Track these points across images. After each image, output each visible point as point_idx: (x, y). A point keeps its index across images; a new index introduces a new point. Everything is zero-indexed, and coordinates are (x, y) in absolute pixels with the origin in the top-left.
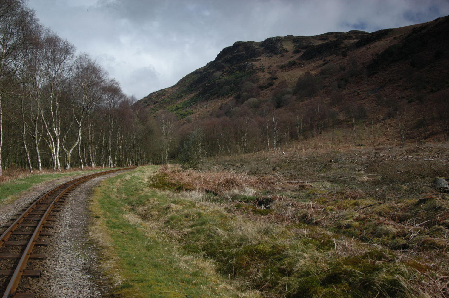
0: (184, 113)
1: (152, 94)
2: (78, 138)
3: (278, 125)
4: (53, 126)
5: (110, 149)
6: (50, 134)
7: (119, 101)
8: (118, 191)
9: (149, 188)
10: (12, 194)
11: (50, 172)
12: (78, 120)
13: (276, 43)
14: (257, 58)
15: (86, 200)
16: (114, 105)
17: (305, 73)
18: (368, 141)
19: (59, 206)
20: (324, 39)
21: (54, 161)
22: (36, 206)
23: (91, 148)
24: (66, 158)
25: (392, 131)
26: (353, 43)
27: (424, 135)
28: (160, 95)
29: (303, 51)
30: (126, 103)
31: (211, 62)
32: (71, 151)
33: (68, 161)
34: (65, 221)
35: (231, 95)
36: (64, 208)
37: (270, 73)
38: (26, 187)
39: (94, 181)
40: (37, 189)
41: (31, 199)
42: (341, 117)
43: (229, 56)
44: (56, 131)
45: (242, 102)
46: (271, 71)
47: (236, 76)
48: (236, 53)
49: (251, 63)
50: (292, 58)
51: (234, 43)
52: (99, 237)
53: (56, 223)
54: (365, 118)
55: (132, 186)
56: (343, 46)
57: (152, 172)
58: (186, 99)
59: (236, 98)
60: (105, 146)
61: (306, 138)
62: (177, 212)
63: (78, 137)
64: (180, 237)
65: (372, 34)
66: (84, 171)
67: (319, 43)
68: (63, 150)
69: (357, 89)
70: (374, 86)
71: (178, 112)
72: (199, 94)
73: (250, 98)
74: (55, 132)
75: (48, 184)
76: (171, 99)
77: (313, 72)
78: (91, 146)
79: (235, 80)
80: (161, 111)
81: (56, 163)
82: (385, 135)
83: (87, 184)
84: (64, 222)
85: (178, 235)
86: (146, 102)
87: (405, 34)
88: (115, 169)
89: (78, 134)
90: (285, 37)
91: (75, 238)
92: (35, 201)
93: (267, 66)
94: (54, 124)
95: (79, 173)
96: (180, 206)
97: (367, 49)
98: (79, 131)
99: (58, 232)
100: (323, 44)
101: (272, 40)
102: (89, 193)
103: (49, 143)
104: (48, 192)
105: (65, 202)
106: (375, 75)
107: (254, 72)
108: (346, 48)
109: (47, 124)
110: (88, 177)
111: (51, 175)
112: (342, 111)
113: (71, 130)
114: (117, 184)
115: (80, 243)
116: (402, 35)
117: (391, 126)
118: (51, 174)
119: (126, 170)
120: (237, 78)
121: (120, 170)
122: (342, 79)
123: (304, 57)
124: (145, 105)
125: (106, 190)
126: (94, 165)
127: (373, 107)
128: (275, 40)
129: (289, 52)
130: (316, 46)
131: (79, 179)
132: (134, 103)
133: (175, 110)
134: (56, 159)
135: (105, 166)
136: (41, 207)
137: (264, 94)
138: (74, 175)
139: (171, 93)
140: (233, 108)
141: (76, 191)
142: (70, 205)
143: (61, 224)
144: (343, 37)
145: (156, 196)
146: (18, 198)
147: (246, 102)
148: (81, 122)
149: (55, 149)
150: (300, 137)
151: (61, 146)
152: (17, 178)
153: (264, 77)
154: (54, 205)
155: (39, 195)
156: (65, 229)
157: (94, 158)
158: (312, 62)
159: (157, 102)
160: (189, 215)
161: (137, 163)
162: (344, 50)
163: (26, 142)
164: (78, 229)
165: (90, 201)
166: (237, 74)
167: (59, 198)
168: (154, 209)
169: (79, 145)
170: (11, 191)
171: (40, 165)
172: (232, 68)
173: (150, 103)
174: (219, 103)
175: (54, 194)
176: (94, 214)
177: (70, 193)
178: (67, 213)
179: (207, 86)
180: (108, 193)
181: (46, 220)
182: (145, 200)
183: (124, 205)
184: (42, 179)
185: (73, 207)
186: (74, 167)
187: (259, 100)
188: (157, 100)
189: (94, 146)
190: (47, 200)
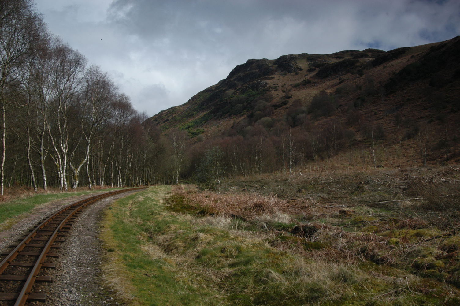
0: (195, 132)
1: (162, 112)
3: (294, 144)
4: (60, 142)
5: (120, 168)
6: (56, 150)
7: (129, 118)
8: (131, 215)
9: (166, 211)
10: (11, 217)
11: (56, 191)
12: (87, 136)
13: (289, 61)
14: (270, 77)
15: (97, 225)
16: (125, 121)
17: (320, 92)
18: (386, 162)
19: (64, 234)
20: (340, 58)
21: (61, 179)
22: (36, 234)
23: (100, 166)
24: (74, 176)
25: (411, 152)
26: (369, 62)
27: (445, 156)
28: (170, 113)
29: (318, 69)
30: (136, 120)
31: (223, 80)
32: (79, 169)
33: (75, 179)
34: (71, 256)
35: (244, 114)
36: (70, 236)
37: (284, 91)
38: (27, 209)
39: (104, 202)
40: (40, 212)
41: (32, 224)
42: (358, 137)
43: (241, 74)
44: (63, 147)
45: (256, 121)
46: (285, 90)
47: (249, 94)
48: (249, 71)
49: (264, 81)
50: (306, 77)
51: (247, 60)
52: (117, 284)
53: (59, 260)
54: (383, 138)
55: (146, 208)
56: (358, 64)
57: (165, 192)
58: (197, 118)
59: (248, 117)
60: (114, 165)
61: (322, 159)
62: (208, 243)
63: (86, 154)
64: (219, 280)
65: (388, 52)
66: (92, 190)
67: (334, 61)
68: (70, 168)
69: (373, 109)
70: (391, 105)
71: (189, 131)
72: (211, 113)
73: (264, 116)
74: (62, 148)
75: (52, 205)
76: (182, 117)
77: (328, 91)
78: (100, 164)
79: (248, 99)
80: (171, 129)
81: (62, 182)
82: (405, 156)
83: (95, 206)
84: (70, 258)
85: (216, 277)
86: (156, 120)
87: (423, 53)
88: (125, 188)
89: (87, 151)
90: (299, 55)
91: (84, 284)
92: (35, 227)
93: (280, 84)
94: (61, 140)
95: (87, 193)
96: (210, 236)
97: (384, 68)
98: (87, 148)
99: (61, 275)
100: (338, 62)
101: (286, 58)
102: (99, 216)
103: (56, 160)
104: (52, 215)
105: (71, 228)
106: (393, 94)
107: (268, 90)
108: (362, 66)
109: (54, 140)
110: (97, 197)
111: (56, 195)
112: (358, 131)
113: (79, 147)
114: (129, 205)
115: (91, 294)
116: (420, 54)
117: (411, 147)
118: (57, 193)
119: (137, 190)
120: (250, 97)
121: (131, 190)
122: (358, 99)
123: (318, 76)
124: (155, 123)
125: (118, 214)
126: (102, 185)
127: (391, 127)
128: (289, 58)
129: (303, 71)
130: (331, 64)
131: (87, 199)
132: (145, 119)
133: (186, 129)
134: (62, 177)
135: (114, 185)
136: (42, 236)
137: (278, 113)
138: (82, 194)
139: (182, 111)
140: (245, 127)
141: (84, 216)
142: (77, 233)
143: (65, 262)
144: (358, 55)
145: (178, 223)
146: (16, 222)
147: (259, 121)
148: (89, 139)
149: (62, 166)
150: (316, 157)
151: (69, 164)
152: (19, 198)
153: (277, 96)
154: (58, 233)
155: (41, 219)
156: (71, 269)
157: (103, 177)
158: (327, 80)
159: (167, 120)
160: (225, 249)
161: (147, 183)
162: (360, 69)
163: (30, 158)
164: (88, 269)
165: (101, 228)
166: (250, 93)
167: (65, 223)
168: (178, 239)
169: (87, 163)
170: (10, 213)
171: (46, 184)
172: (245, 86)
173: (161, 121)
174: (232, 122)
175: (59, 218)
176: (107, 246)
177: (77, 216)
178: (74, 244)
179: (219, 104)
180: (121, 217)
181: (47, 256)
182: (165, 227)
183: (140, 233)
184: (47, 199)
185: (80, 236)
186: (82, 186)
187: (273, 119)
188: (167, 118)
189: (103, 164)
190: (50, 226)
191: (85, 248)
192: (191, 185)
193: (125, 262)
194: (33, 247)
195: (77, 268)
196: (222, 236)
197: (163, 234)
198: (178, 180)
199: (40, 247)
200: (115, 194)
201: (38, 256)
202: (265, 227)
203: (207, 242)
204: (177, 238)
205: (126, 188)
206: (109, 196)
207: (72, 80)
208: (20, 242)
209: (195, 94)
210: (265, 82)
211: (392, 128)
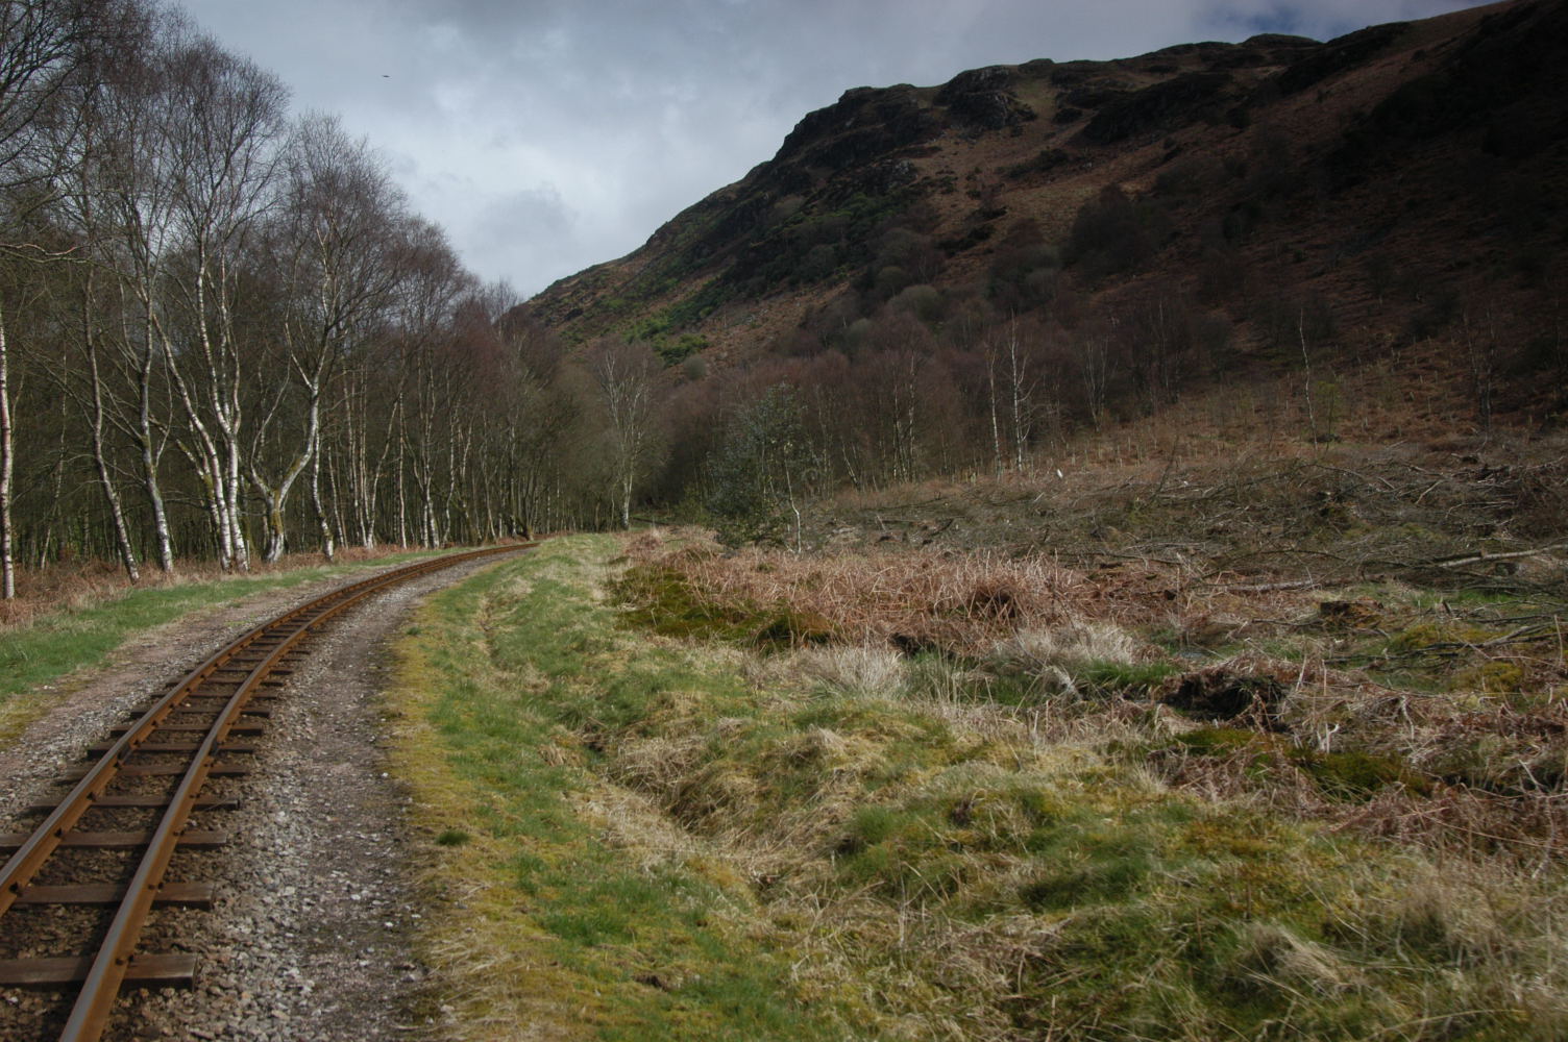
0: (674, 346)
1: (558, 283)
2: (311, 440)
3: (1028, 373)
4: (212, 397)
5: (428, 480)
6: (200, 425)
7: (451, 303)
8: (495, 654)
9: (632, 633)
10: (23, 692)
11: (204, 575)
12: (306, 370)
13: (990, 87)
14: (926, 145)
15: (370, 710)
16: (436, 316)
17: (1102, 190)
18: (1349, 424)
19: (238, 763)
20: (1162, 70)
21: (222, 530)
22: (114, 771)
23: (359, 477)
24: (268, 515)
25: (1432, 385)
26: (1265, 79)
27: (1554, 396)
28: (586, 287)
29: (1089, 113)
30: (475, 310)
31: (761, 166)
32: (285, 491)
33: (275, 528)
34: (274, 889)
35: (841, 277)
36: (263, 773)
37: (975, 195)
38: (95, 649)
39: (384, 605)
40: (144, 659)
41: (106, 719)
42: (1243, 341)
43: (825, 142)
44: (224, 414)
45: (884, 300)
46: (979, 189)
47: (856, 210)
48: (849, 128)
49: (905, 163)
50: (1051, 140)
51: (843, 93)
54: (1330, 341)
55: (550, 624)
56: (1230, 89)
57: (599, 559)
58: (679, 298)
59: (856, 286)
60: (408, 472)
61: (1125, 421)
62: (870, 777)
63: (309, 434)
65: (1333, 43)
66: (336, 563)
67: (1144, 82)
68: (255, 488)
69: (1290, 240)
70: (1352, 228)
71: (654, 344)
72: (726, 279)
73: (909, 283)
74: (221, 418)
75: (192, 628)
76: (627, 298)
77: (1128, 187)
78: (358, 471)
79: (851, 225)
80: (596, 340)
81: (228, 540)
82: (1410, 400)
83: (354, 625)
84: (268, 898)
85: (986, 963)
86: (539, 314)
87: (1454, 39)
89: (310, 424)
90: (1022, 67)
92: (117, 734)
93: (961, 170)
94: (215, 390)
95: (321, 575)
96: (868, 743)
97: (1320, 98)
98: (310, 413)
100: (1159, 85)
101: (978, 78)
102: (373, 667)
103: (201, 461)
104: (189, 672)
105: (267, 730)
106: (1355, 188)
107: (919, 192)
108: (1243, 96)
109: (189, 390)
110: (355, 590)
111: (206, 588)
112: (1242, 320)
113: (282, 410)
114: (480, 614)
116: (1443, 45)
117: (1430, 368)
118: (210, 583)
119: (494, 557)
120: (860, 217)
121: (472, 556)
122: (1235, 208)
123: (1091, 135)
124: (537, 321)
125: (445, 653)
126: (370, 543)
127: (1354, 303)
128: (987, 79)
129: (1039, 120)
130: (1133, 94)
131: (322, 600)
132: (506, 308)
133: (644, 337)
134: (227, 521)
135: (409, 539)
136: (141, 782)
137: (959, 269)
138: (300, 582)
139: (627, 279)
140: (849, 323)
141: (314, 669)
142: (294, 754)
143: (246, 929)
144: (1228, 58)
145: (696, 681)
146: (45, 712)
147: (895, 299)
148: (316, 380)
149: (224, 482)
150: (1102, 416)
151: (248, 473)
152: (65, 607)
153: (954, 210)
154: (212, 759)
155: (144, 691)
156: (278, 981)
157: (370, 515)
158: (1122, 150)
159: (579, 312)
160: (966, 806)
161: (525, 529)
162: (1235, 105)
163: (108, 458)
164: (359, 968)
165: (388, 719)
166: (860, 205)
167: (237, 714)
168: (729, 761)
169: (314, 468)
170: (23, 674)
171: (167, 549)
172: (840, 183)
173: (555, 316)
174: (799, 308)
175: (217, 687)
176: (428, 812)
177: (289, 673)
178: (282, 817)
179: (753, 249)
180: (460, 668)
181: (158, 905)
182: (651, 703)
183: (551, 730)
184: (171, 605)
185: (309, 765)
186: (297, 551)
187: (943, 292)
188: (576, 304)
189: (369, 470)
190: (179, 726)
191: (334, 828)
192: (688, 530)
193: (530, 903)
194: (94, 849)
195: (304, 966)
196: (917, 739)
197: (645, 733)
198: (630, 512)
199: (125, 848)
200: (422, 573)
201: (113, 907)
202: (1064, 686)
203: (864, 773)
204: (721, 754)
205: (453, 551)
206: (399, 584)
207: (240, 170)
208: (39, 818)
209: (669, 219)
210: (909, 165)
211: (1360, 305)
